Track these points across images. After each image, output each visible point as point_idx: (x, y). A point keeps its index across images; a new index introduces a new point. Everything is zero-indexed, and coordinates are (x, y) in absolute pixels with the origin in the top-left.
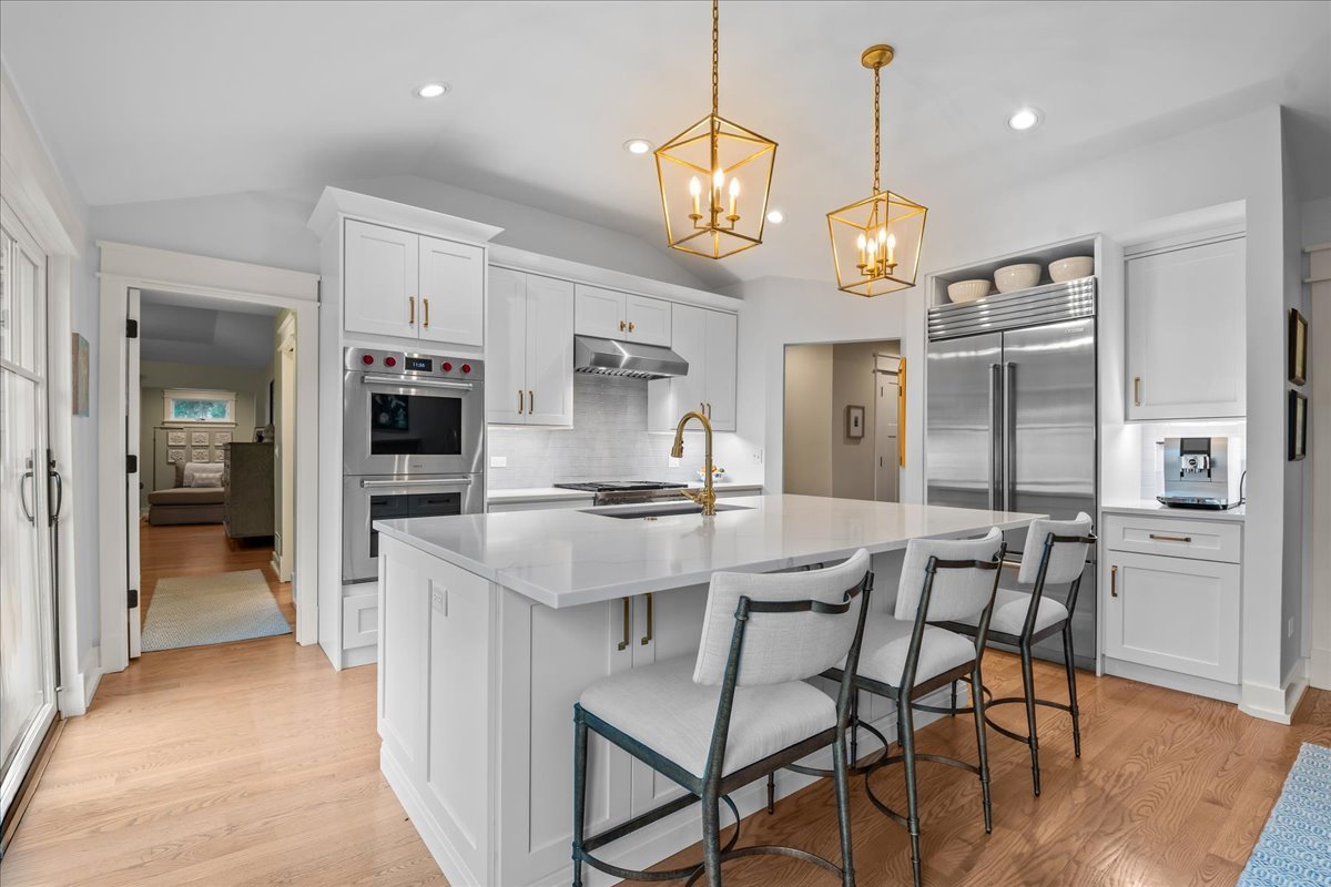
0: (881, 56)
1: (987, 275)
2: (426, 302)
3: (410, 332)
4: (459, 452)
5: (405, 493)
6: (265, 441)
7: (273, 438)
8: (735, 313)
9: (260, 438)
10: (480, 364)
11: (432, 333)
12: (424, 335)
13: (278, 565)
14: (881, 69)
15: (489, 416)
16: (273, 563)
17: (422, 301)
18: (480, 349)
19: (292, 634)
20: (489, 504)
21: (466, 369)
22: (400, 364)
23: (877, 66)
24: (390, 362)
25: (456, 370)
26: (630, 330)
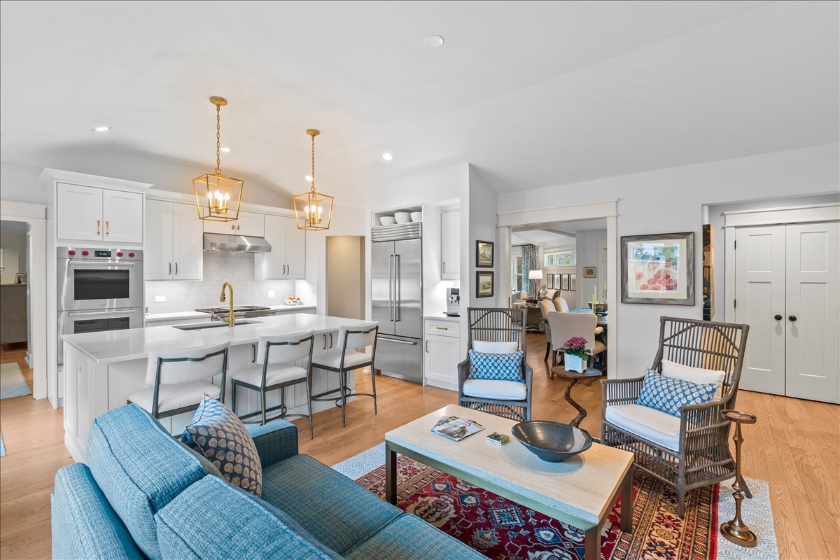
0: (314, 133)
1: (391, 214)
2: (107, 223)
3: (99, 238)
4: (128, 297)
6: (23, 283)
7: (26, 282)
9: (20, 282)
10: (141, 252)
11: (111, 238)
12: (106, 239)
13: (29, 358)
14: (315, 137)
15: (146, 276)
16: (26, 358)
17: (105, 222)
18: (141, 244)
19: (31, 394)
20: (146, 322)
21: (132, 255)
22: (92, 254)
23: (313, 136)
24: (85, 253)
25: (126, 256)
26: (238, 229)
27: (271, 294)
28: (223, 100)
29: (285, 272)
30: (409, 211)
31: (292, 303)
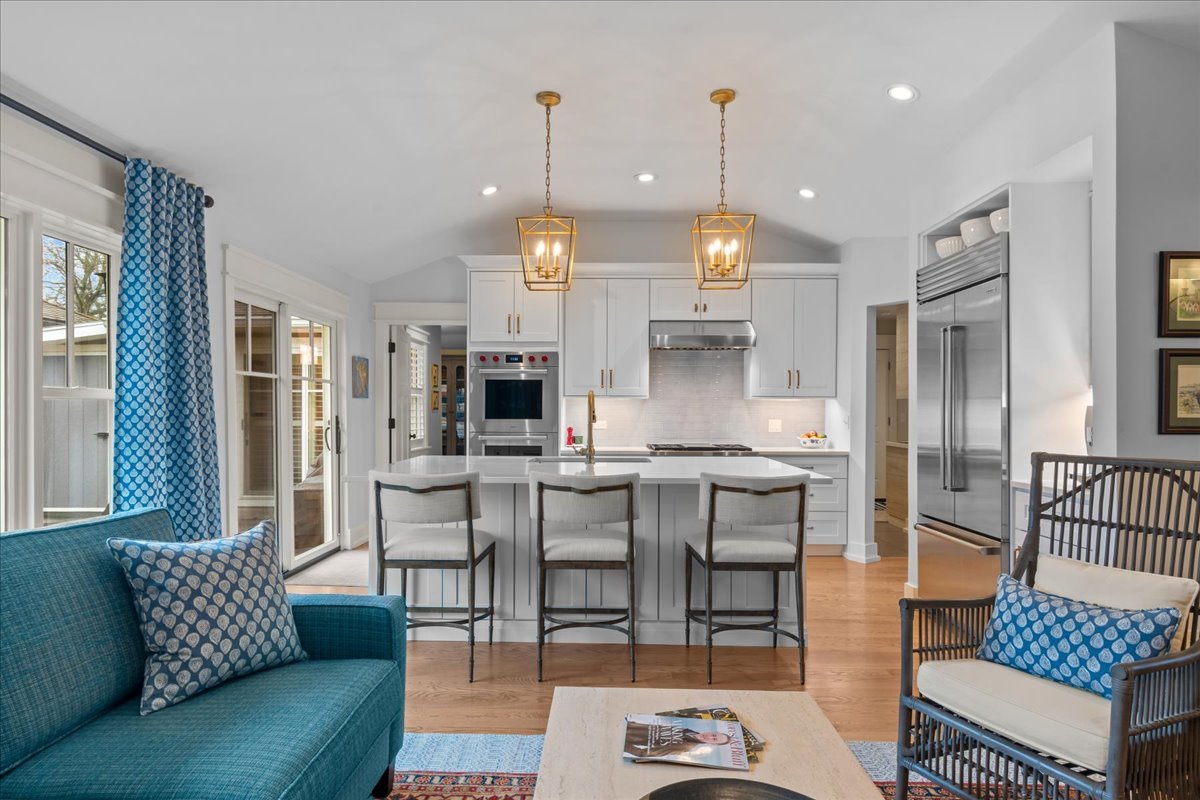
0: (724, 97)
2: (518, 317)
3: (510, 338)
4: (541, 418)
5: (507, 444)
8: (835, 277)
10: (556, 355)
11: (523, 337)
12: (518, 338)
14: (727, 106)
15: (565, 390)
17: (515, 317)
18: (555, 344)
21: (545, 359)
22: (503, 360)
23: (723, 104)
24: (496, 359)
25: (538, 360)
26: (705, 310)
27: (775, 425)
28: (550, 94)
29: (793, 383)
30: (983, 213)
31: (809, 444)
